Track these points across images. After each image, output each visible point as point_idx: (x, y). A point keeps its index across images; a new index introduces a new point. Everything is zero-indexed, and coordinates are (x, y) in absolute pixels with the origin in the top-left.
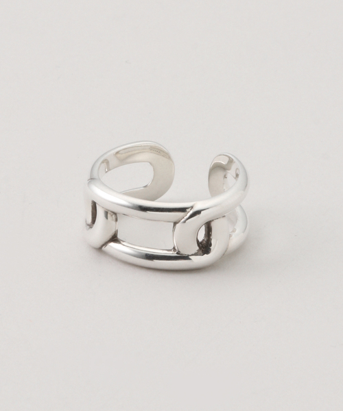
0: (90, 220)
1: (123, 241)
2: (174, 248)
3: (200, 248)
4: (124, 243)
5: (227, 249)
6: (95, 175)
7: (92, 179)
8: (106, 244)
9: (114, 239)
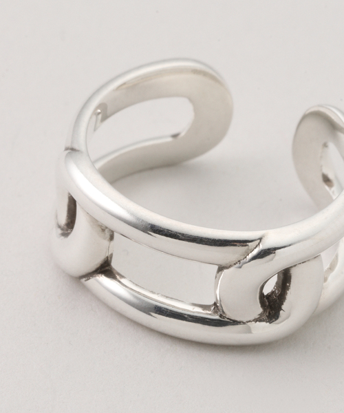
0: (63, 219)
1: (122, 277)
2: (215, 304)
3: (265, 310)
4: (123, 280)
5: (317, 307)
6: (80, 144)
7: (72, 150)
8: (89, 275)
9: (105, 269)
